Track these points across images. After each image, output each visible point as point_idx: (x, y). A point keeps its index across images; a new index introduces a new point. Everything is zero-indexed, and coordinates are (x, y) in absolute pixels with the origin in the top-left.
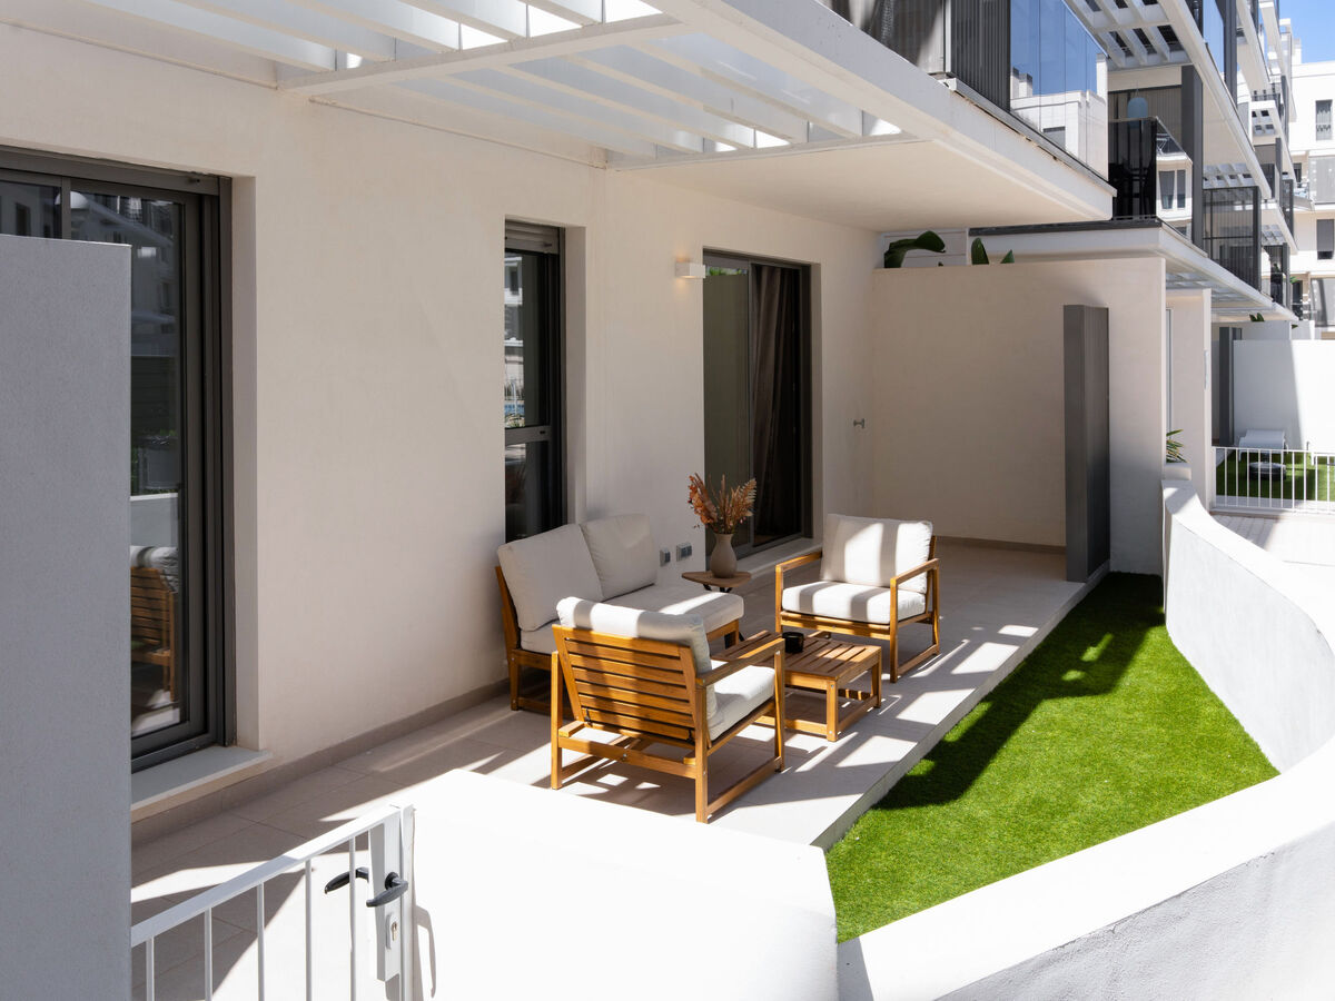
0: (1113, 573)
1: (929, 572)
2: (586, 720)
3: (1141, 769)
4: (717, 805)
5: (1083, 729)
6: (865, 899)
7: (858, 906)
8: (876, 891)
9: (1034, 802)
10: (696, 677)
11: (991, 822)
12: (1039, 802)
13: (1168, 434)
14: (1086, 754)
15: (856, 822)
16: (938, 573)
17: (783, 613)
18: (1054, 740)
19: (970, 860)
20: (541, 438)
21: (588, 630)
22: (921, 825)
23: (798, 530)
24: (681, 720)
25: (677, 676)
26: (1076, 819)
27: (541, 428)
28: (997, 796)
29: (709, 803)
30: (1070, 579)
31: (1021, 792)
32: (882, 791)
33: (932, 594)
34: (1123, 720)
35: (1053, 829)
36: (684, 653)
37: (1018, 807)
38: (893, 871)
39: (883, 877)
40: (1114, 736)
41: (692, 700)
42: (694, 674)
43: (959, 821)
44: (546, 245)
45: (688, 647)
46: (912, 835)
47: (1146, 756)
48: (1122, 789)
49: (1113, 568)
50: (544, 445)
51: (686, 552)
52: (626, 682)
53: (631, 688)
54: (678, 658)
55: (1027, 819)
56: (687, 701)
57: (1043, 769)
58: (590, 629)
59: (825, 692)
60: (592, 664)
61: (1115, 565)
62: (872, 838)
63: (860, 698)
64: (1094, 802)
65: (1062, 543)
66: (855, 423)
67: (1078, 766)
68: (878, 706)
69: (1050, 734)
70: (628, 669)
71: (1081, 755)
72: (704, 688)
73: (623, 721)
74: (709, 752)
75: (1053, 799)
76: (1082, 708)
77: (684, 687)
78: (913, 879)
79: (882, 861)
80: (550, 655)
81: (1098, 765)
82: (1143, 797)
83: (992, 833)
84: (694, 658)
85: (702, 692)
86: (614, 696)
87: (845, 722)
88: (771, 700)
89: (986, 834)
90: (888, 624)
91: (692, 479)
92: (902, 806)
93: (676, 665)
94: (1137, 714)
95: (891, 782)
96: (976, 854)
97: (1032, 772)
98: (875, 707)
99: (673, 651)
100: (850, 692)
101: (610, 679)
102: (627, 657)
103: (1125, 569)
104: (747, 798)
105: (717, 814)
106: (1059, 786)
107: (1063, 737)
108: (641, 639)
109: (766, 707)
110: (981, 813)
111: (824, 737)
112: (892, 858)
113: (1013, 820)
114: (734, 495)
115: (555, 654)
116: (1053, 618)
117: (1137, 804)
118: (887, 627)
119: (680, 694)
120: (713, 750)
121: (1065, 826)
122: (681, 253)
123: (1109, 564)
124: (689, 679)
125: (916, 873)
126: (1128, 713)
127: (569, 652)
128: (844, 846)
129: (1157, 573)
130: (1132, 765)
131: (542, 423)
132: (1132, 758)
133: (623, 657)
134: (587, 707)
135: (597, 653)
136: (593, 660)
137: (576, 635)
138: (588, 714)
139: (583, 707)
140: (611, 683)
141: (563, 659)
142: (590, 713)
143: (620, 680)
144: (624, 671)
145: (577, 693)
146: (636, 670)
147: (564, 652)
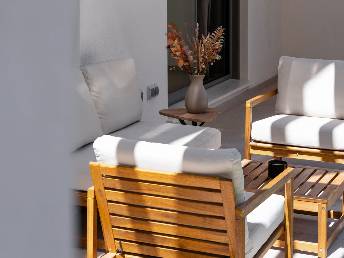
2: (118, 252)
10: (236, 207)
17: (252, 143)
21: (132, 167)
23: (227, 73)
36: (225, 186)
41: (230, 229)
42: (234, 206)
45: (230, 180)
51: (154, 92)
52: (168, 216)
53: (172, 221)
54: (219, 191)
56: (225, 231)
58: (135, 166)
59: (316, 214)
60: (134, 199)
70: (171, 204)
77: (223, 218)
80: (86, 192)
84: (234, 190)
85: (240, 221)
86: (155, 229)
93: (216, 198)
99: (215, 184)
100: (334, 212)
101: (153, 214)
102: (171, 191)
108: (185, 174)
114: (205, 40)
115: (91, 189)
124: (229, 210)
127: (106, 188)
133: (167, 192)
134: (121, 240)
135: (140, 189)
136: (135, 195)
137: (119, 172)
138: (121, 246)
139: (115, 239)
140: (152, 217)
141: (101, 195)
142: (123, 246)
143: (163, 215)
144: (167, 205)
145: (110, 227)
146: (178, 203)
147: (102, 189)
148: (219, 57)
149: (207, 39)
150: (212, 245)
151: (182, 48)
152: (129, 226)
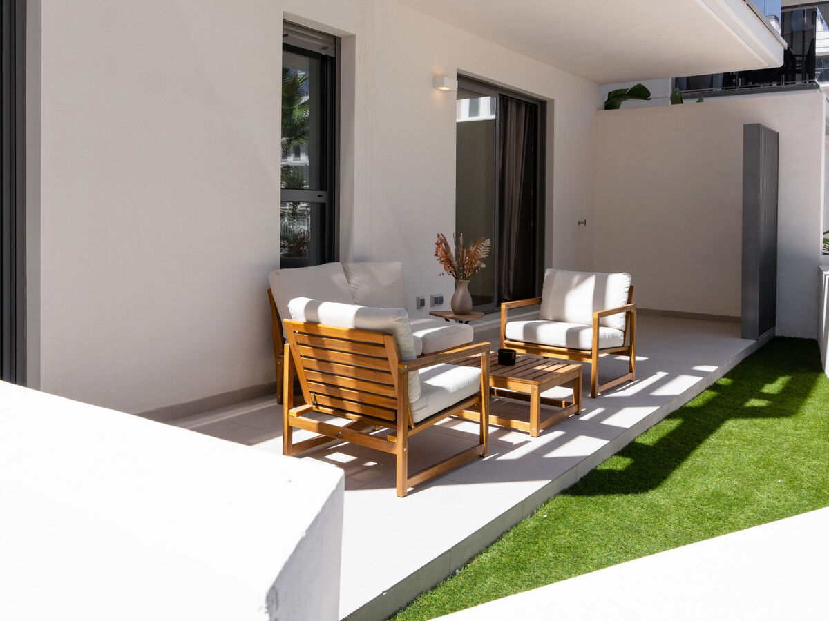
0: (778, 337)
1: (627, 312)
2: (314, 404)
3: (811, 472)
4: (417, 479)
5: (757, 441)
6: (545, 571)
7: (537, 577)
8: (556, 565)
9: (712, 495)
10: (399, 362)
11: (672, 510)
12: (716, 497)
13: (825, 233)
14: (761, 459)
15: (546, 503)
16: (635, 314)
17: (505, 341)
18: (731, 448)
19: (649, 540)
20: (320, 200)
21: (316, 323)
22: (607, 509)
24: (388, 403)
25: (384, 362)
26: (752, 511)
27: (320, 193)
28: (678, 488)
29: (409, 478)
30: (743, 337)
31: (700, 486)
32: (574, 478)
33: (629, 330)
34: (792, 435)
35: (731, 518)
36: (389, 342)
37: (698, 498)
38: (575, 547)
39: (565, 552)
40: (785, 446)
41: (396, 384)
42: (397, 361)
43: (642, 507)
44: (324, 48)
45: (391, 335)
46: (596, 516)
47: (815, 462)
48: (796, 489)
49: (778, 333)
50: (323, 205)
51: (438, 301)
52: (347, 370)
53: (351, 375)
54: (383, 346)
55: (706, 509)
56: (393, 386)
57: (722, 469)
58: (319, 323)
60: (320, 354)
61: (779, 331)
62: (559, 517)
63: (564, 406)
64: (769, 497)
65: (738, 313)
66: (579, 223)
67: (753, 467)
68: (578, 414)
69: (728, 442)
70: (347, 358)
71: (756, 459)
72: (406, 372)
73: (349, 406)
74: (411, 433)
75: (731, 493)
76: (755, 425)
77: (390, 373)
78: (594, 555)
79: (566, 538)
81: (772, 468)
82: (815, 495)
83: (673, 519)
84: (398, 345)
85: (403, 377)
86: (340, 383)
87: (546, 423)
88: (477, 395)
89: (666, 520)
90: (591, 350)
91: (438, 236)
92: (592, 493)
93: (381, 352)
94: (804, 431)
95: (583, 472)
96: (656, 536)
97: (711, 471)
98: (575, 414)
99: (379, 339)
101: (336, 369)
102: (347, 346)
103: (787, 334)
104: (450, 476)
105: (418, 488)
106: (736, 483)
107: (740, 445)
108: (358, 330)
109: (472, 401)
110: (662, 502)
111: (528, 433)
112: (576, 535)
113: (692, 509)
114: (472, 251)
115: (286, 345)
116: (730, 361)
117: (810, 501)
118: (589, 353)
119: (385, 379)
120: (415, 431)
121: (742, 516)
122: (438, 70)
123: (774, 329)
124: (393, 365)
125: (597, 550)
126: (797, 430)
127: (298, 344)
128: (532, 522)
129: (814, 337)
130: (803, 469)
131: (322, 189)
132: (803, 464)
133: (344, 347)
134: (316, 393)
135: (323, 344)
136: (320, 350)
137: (306, 328)
138: (315, 399)
139: (311, 392)
140: (336, 372)
141: (295, 350)
142: (317, 398)
143: (343, 369)
144: (345, 359)
145: (305, 379)
146: (354, 358)
147: (295, 344)
148: (483, 266)
150: (384, 399)
152: (320, 380)
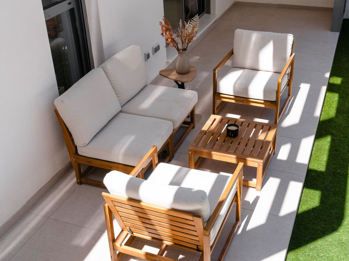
20: (70, 7)
21: (139, 201)
23: (204, 11)
27: (69, 1)
36: (197, 220)
42: (203, 228)
45: (199, 217)
51: (157, 50)
56: (197, 236)
72: (209, 234)
77: (196, 231)
99: (189, 218)
108: (173, 210)
119: (193, 233)
124: (199, 230)
149: (188, 24)
150: (191, 240)
151: (172, 37)
